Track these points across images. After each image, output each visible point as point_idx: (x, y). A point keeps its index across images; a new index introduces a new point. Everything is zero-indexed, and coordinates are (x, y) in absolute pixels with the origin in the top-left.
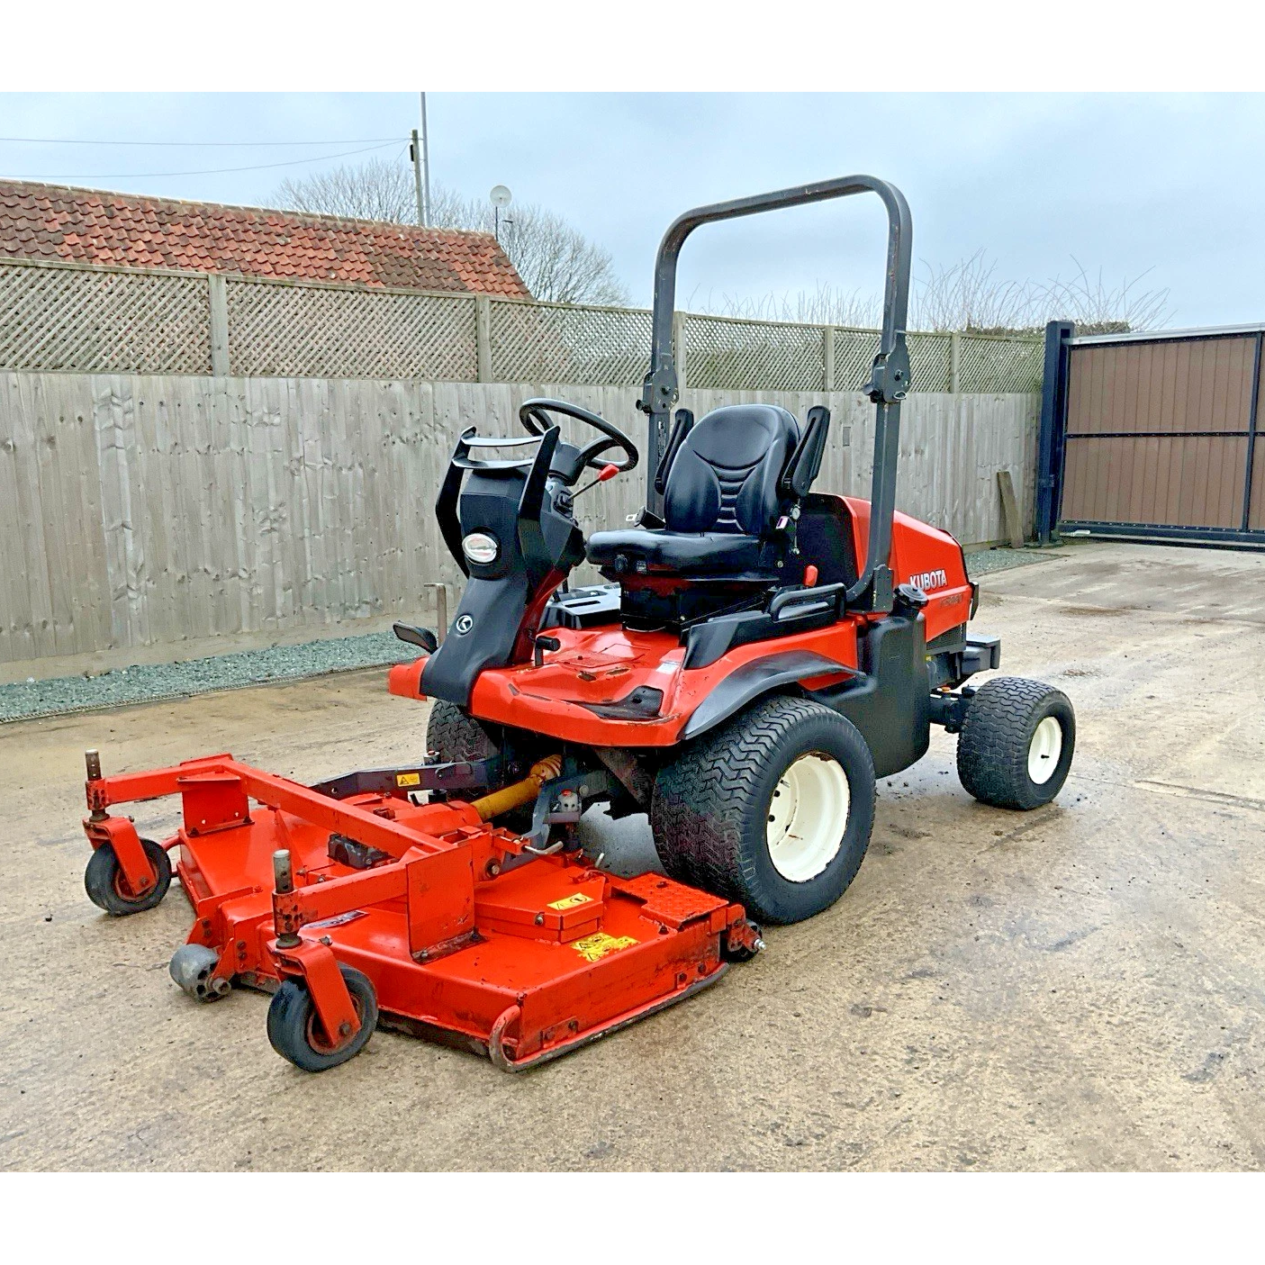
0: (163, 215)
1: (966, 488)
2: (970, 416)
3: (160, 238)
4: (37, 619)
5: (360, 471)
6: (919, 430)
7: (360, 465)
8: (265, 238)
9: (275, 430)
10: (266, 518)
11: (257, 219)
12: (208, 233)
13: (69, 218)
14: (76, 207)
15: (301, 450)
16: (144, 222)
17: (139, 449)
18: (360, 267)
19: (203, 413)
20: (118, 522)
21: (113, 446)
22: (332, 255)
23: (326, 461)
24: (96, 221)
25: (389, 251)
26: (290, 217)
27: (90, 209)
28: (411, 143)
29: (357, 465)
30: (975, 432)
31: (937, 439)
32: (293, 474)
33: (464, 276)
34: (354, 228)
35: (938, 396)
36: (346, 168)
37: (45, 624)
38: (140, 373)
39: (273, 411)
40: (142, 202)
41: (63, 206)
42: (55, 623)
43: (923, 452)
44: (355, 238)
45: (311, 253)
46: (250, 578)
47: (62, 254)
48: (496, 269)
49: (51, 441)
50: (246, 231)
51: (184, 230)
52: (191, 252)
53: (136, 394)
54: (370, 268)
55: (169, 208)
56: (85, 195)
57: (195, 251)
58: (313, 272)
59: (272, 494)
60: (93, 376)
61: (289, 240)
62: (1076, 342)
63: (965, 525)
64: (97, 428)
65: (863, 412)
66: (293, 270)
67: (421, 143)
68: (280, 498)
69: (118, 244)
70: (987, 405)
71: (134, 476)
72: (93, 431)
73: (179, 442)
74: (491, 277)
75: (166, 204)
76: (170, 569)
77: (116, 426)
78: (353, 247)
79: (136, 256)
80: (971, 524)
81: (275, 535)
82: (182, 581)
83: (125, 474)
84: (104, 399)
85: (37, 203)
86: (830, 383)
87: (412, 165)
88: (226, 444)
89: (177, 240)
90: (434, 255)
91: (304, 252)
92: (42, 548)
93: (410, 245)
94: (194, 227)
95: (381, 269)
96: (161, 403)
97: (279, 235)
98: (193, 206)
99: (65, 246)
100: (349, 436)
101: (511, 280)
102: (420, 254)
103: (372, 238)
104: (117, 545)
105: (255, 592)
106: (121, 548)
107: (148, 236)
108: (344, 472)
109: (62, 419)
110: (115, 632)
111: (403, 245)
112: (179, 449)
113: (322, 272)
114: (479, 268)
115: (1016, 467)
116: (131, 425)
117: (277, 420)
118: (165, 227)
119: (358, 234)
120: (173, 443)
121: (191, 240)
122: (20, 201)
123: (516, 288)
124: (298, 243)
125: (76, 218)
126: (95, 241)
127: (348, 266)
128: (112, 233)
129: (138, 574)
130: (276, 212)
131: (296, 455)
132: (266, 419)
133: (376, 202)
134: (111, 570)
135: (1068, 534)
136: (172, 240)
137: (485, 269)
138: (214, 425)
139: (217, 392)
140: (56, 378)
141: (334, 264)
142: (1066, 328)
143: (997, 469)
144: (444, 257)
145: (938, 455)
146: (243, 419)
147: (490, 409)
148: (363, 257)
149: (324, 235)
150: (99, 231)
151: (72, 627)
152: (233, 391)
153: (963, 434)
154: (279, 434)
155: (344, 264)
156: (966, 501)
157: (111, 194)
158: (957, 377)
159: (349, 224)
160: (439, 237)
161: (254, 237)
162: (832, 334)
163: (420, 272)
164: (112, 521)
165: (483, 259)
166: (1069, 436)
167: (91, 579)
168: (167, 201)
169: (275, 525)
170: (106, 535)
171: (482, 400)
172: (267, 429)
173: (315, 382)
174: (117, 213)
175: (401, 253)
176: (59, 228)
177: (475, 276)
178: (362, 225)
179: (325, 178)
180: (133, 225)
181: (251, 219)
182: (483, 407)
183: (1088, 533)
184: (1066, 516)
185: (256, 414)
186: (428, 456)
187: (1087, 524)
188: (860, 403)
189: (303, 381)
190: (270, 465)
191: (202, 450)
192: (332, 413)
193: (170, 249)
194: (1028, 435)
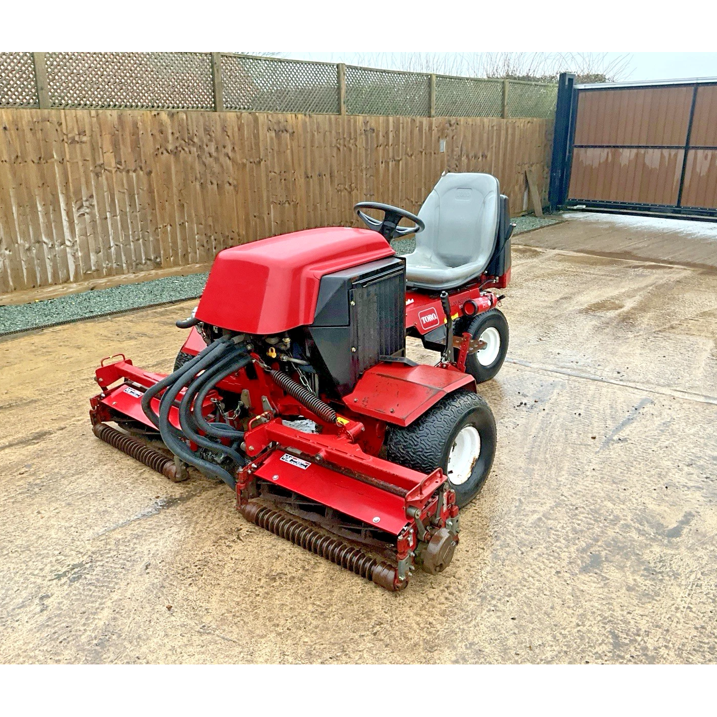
1: (509, 179)
2: (513, 135)
5: (141, 173)
6: (485, 142)
7: (141, 168)
9: (84, 145)
10: (81, 206)
15: (101, 159)
19: (34, 134)
23: (119, 166)
29: (139, 169)
30: (516, 144)
31: (494, 148)
32: (97, 176)
35: (496, 119)
39: (82, 133)
43: (486, 157)
46: (73, 245)
59: (84, 190)
62: (577, 87)
65: (453, 130)
73: (19, 154)
76: (20, 242)
81: (88, 216)
82: (28, 250)
86: (433, 112)
88: (52, 156)
96: (5, 128)
100: (133, 149)
105: (76, 256)
108: (131, 173)
112: (20, 160)
115: (538, 165)
117: (85, 139)
120: (15, 156)
131: (99, 163)
132: (77, 138)
135: (572, 207)
138: (42, 143)
139: (43, 120)
145: (494, 158)
146: (61, 139)
147: (224, 129)
152: (53, 119)
153: (509, 144)
154: (87, 148)
156: (509, 186)
162: (434, 78)
166: (576, 147)
169: (87, 211)
171: (219, 124)
172: (78, 146)
173: (109, 112)
182: (219, 129)
183: (584, 207)
184: (571, 196)
185: (70, 136)
186: (185, 162)
187: (584, 201)
188: (451, 125)
189: (100, 111)
190: (82, 170)
191: (36, 161)
192: (120, 133)
194: (546, 145)
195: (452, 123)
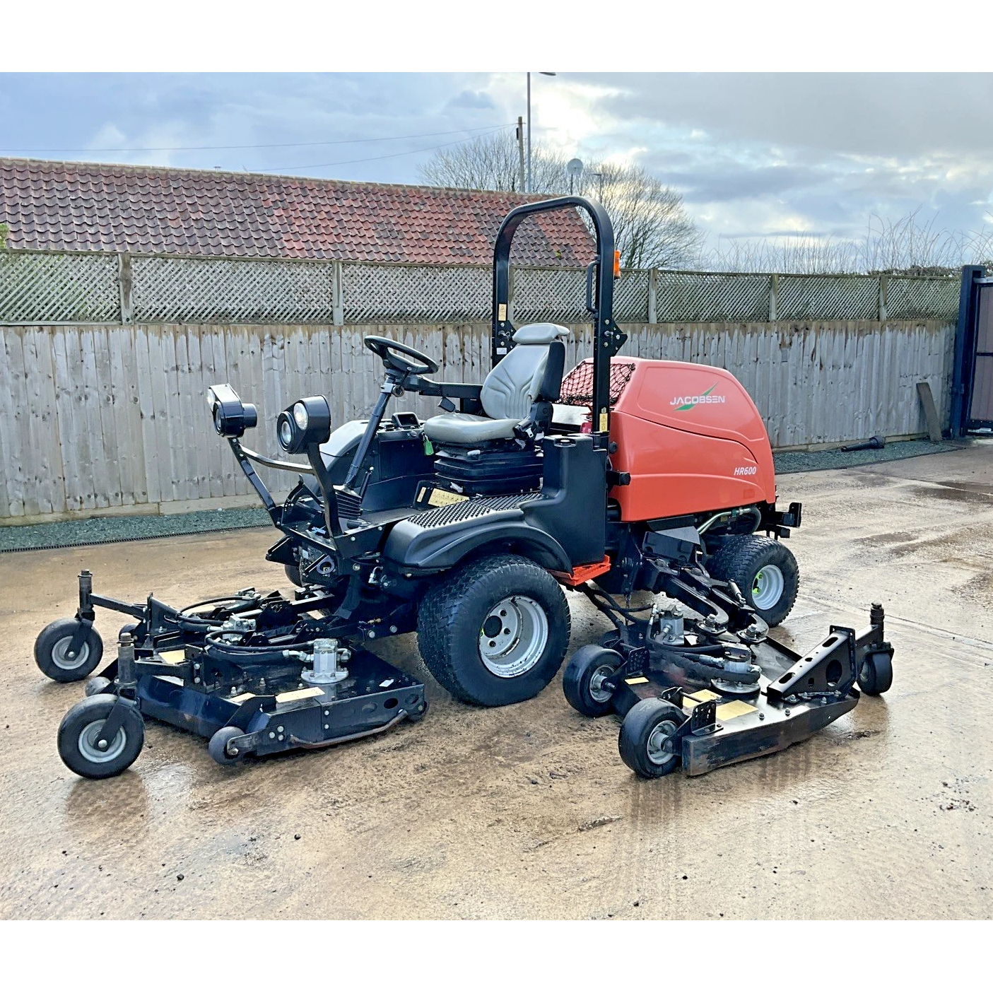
0: (339, 193)
1: (889, 393)
2: (894, 340)
3: (336, 209)
4: (225, 473)
6: (848, 349)
8: (406, 206)
9: (370, 358)
10: (363, 414)
11: (401, 193)
12: (368, 204)
13: (278, 197)
14: (283, 189)
16: (326, 198)
17: (287, 371)
18: (470, 224)
20: (273, 415)
21: (272, 369)
22: (451, 216)
24: (295, 199)
25: (491, 212)
26: (424, 190)
27: (292, 191)
28: (517, 126)
30: (899, 351)
31: (863, 359)
34: (468, 196)
37: (229, 476)
38: (289, 324)
40: (325, 184)
41: (275, 190)
42: (235, 475)
43: (851, 366)
44: (468, 203)
45: (437, 216)
49: (235, 366)
50: (393, 202)
51: (352, 203)
52: (356, 217)
53: (285, 337)
54: (477, 225)
55: (343, 187)
56: (289, 181)
58: (437, 230)
59: (366, 398)
60: (262, 326)
61: (422, 207)
62: (984, 281)
63: (888, 421)
64: (262, 358)
65: (799, 336)
67: (525, 127)
68: (371, 401)
69: (308, 214)
70: (910, 329)
71: (283, 387)
72: (260, 360)
73: (311, 366)
75: (341, 185)
77: (273, 356)
78: (466, 210)
79: (320, 222)
80: (893, 421)
83: (278, 386)
84: (266, 340)
86: (773, 317)
87: (517, 142)
88: (339, 367)
89: (348, 210)
91: (432, 215)
94: (359, 201)
96: (300, 342)
97: (415, 204)
98: (359, 185)
99: (274, 218)
103: (480, 203)
104: (273, 429)
107: (327, 209)
109: (242, 353)
111: (502, 206)
112: (311, 370)
113: (444, 230)
114: (556, 221)
115: (936, 377)
116: (282, 356)
118: (340, 202)
119: (470, 200)
120: (307, 366)
121: (356, 210)
122: (247, 187)
123: (581, 236)
124: (429, 209)
125: (283, 198)
126: (293, 213)
127: (462, 224)
128: (305, 207)
130: (415, 187)
132: (363, 351)
134: (269, 445)
135: (974, 431)
136: (342, 211)
137: (560, 222)
138: (332, 355)
139: (334, 335)
140: (240, 327)
141: (452, 223)
142: (977, 270)
143: (918, 380)
145: (864, 367)
146: (349, 352)
148: (473, 218)
149: (447, 202)
150: (296, 206)
152: (344, 334)
153: (887, 353)
155: (459, 223)
156: (889, 402)
157: (306, 179)
158: (884, 309)
159: (465, 194)
161: (398, 205)
162: (776, 277)
164: (270, 414)
165: (560, 215)
166: (978, 354)
168: (341, 182)
170: (266, 423)
172: (364, 358)
174: (309, 192)
176: (271, 205)
177: (552, 228)
178: (474, 194)
179: (467, 147)
180: (319, 201)
181: (397, 193)
185: (358, 348)
188: (797, 330)
189: (388, 326)
191: (324, 371)
193: (342, 217)
194: (947, 353)
195: (799, 328)
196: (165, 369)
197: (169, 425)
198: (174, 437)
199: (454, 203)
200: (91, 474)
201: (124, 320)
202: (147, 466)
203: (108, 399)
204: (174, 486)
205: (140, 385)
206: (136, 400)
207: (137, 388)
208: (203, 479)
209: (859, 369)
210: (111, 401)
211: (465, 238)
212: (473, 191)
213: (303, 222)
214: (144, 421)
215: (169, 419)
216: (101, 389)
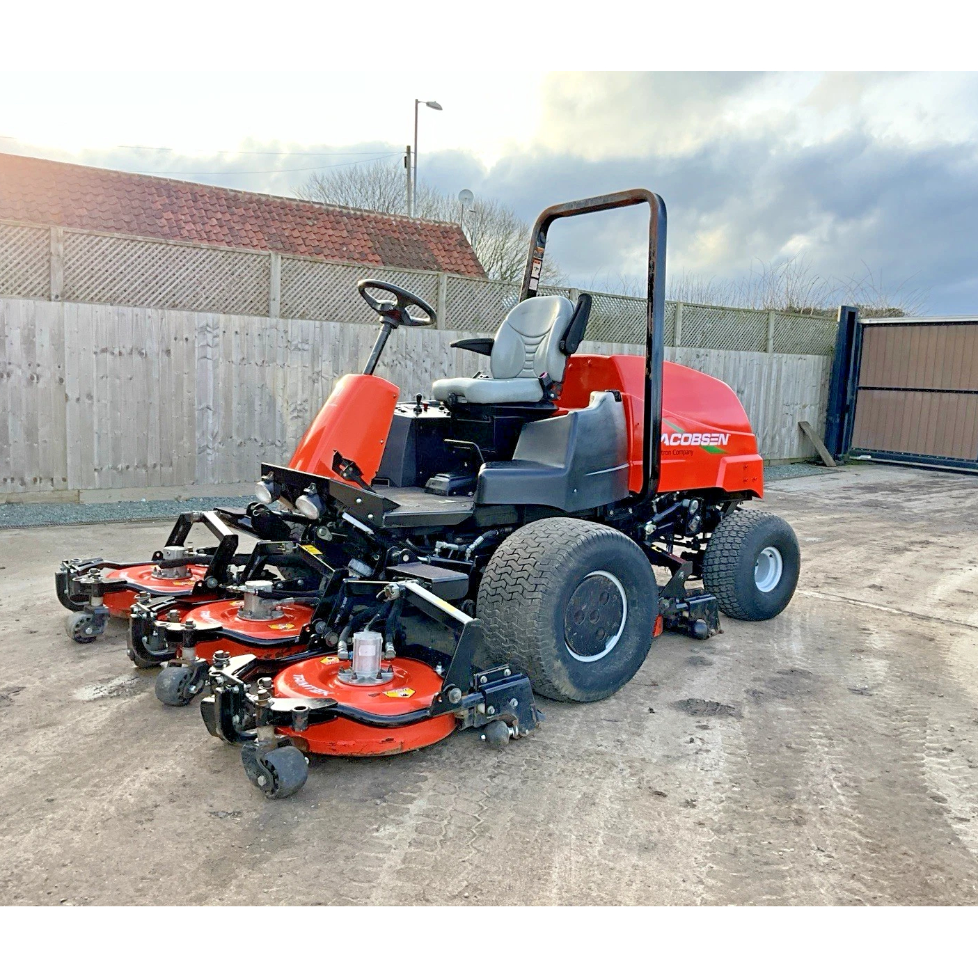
0: (231, 201)
1: (774, 420)
2: (779, 370)
3: (228, 217)
4: (150, 462)
6: (741, 377)
8: (299, 220)
9: (305, 353)
10: (295, 409)
11: (295, 207)
12: (260, 215)
13: (167, 201)
14: (172, 193)
15: (320, 366)
16: (217, 205)
17: (221, 360)
18: (364, 243)
19: (261, 340)
20: (204, 405)
21: (205, 357)
22: (345, 234)
23: (335, 375)
24: (185, 203)
25: (384, 233)
26: (317, 206)
27: (181, 195)
28: (406, 155)
30: (783, 382)
31: (753, 384)
32: (314, 382)
33: (436, 252)
34: (362, 215)
35: (756, 354)
36: (358, 168)
37: (155, 466)
38: (224, 313)
39: (305, 341)
40: (217, 191)
41: (164, 193)
42: (162, 465)
43: (743, 392)
44: (361, 223)
45: (331, 232)
46: (282, 446)
47: (160, 225)
48: (459, 248)
49: (168, 352)
50: (286, 215)
51: (244, 212)
53: (221, 326)
54: (371, 244)
55: (235, 196)
56: (179, 185)
57: (250, 228)
58: (331, 246)
59: (300, 394)
60: (196, 313)
61: (316, 222)
62: (861, 322)
63: (772, 445)
64: (196, 346)
65: (700, 362)
66: (317, 243)
67: (412, 156)
68: (305, 397)
69: (199, 220)
70: (793, 362)
71: (216, 377)
72: (194, 347)
73: (246, 357)
74: (455, 254)
75: (233, 193)
76: (235, 437)
77: (208, 345)
78: (359, 229)
79: (211, 229)
80: (777, 445)
81: (300, 420)
82: (240, 445)
83: (211, 375)
84: (202, 328)
85: (146, 190)
86: (678, 342)
87: (405, 171)
88: (274, 361)
89: (239, 219)
90: (415, 237)
91: (325, 231)
92: (157, 418)
93: (399, 229)
94: (251, 210)
95: (378, 246)
96: (237, 332)
97: (309, 219)
98: (252, 195)
99: (163, 220)
100: (351, 360)
101: (469, 257)
102: (406, 236)
103: (374, 223)
104: (203, 419)
105: (284, 456)
106: (205, 422)
107: (219, 215)
109: (176, 339)
110: (197, 475)
111: (395, 229)
112: (245, 361)
113: (337, 246)
114: (447, 248)
115: (813, 407)
116: (217, 345)
117: (306, 347)
118: (231, 210)
119: (363, 220)
120: (241, 357)
121: (248, 219)
122: (135, 188)
123: (472, 263)
124: (322, 225)
125: (172, 201)
126: (183, 217)
127: (356, 243)
128: (195, 211)
129: (214, 438)
130: (308, 202)
131: (316, 370)
132: (300, 346)
133: (378, 193)
134: (198, 435)
135: (856, 458)
136: (236, 218)
137: (452, 248)
138: (267, 348)
139: (271, 327)
140: (173, 313)
141: (345, 240)
142: (853, 311)
144: (423, 238)
145: (754, 395)
146: (286, 345)
147: (442, 347)
148: (366, 237)
149: (340, 219)
150: (186, 211)
151: (171, 469)
152: (281, 328)
153: (774, 382)
154: (307, 355)
155: (353, 241)
156: (773, 428)
157: (196, 185)
158: (771, 342)
159: (358, 213)
160: (421, 224)
161: (291, 218)
163: (405, 249)
164: (200, 403)
165: (450, 241)
166: (860, 388)
167: (185, 439)
168: (233, 191)
169: (301, 414)
170: (196, 413)
171: (438, 340)
172: (299, 353)
173: (332, 324)
174: (199, 198)
175: (393, 234)
176: (160, 207)
177: (444, 253)
178: (367, 214)
179: (343, 173)
180: (210, 207)
181: (291, 206)
182: (437, 345)
183: (869, 457)
184: (855, 445)
185: (294, 343)
186: (400, 375)
187: (869, 452)
188: (698, 356)
189: (324, 323)
190: (300, 375)
191: (259, 363)
192: (341, 344)
193: (233, 225)
194: (823, 385)
195: (700, 354)
196: (95, 350)
197: (95, 409)
198: (100, 420)
199: (347, 221)
200: (9, 456)
201: (53, 297)
202: (68, 451)
203: (32, 378)
204: (96, 474)
205: (66, 366)
206: (61, 380)
207: (64, 367)
208: (128, 467)
209: (750, 395)
210: (35, 380)
211: (358, 256)
212: (366, 211)
213: (193, 227)
214: (69, 403)
215: (95, 403)
216: (25, 366)
